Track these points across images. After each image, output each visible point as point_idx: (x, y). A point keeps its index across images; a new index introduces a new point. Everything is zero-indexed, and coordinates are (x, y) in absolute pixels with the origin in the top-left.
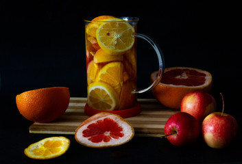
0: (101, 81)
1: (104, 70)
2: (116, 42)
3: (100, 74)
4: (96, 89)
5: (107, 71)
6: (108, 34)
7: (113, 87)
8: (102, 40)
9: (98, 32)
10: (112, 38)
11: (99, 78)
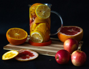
0: (37, 30)
1: (39, 26)
2: (43, 15)
3: (36, 28)
4: (35, 34)
5: (40, 26)
6: (40, 11)
7: (42, 33)
8: (38, 14)
9: (36, 11)
10: (42, 13)
11: (36, 29)
